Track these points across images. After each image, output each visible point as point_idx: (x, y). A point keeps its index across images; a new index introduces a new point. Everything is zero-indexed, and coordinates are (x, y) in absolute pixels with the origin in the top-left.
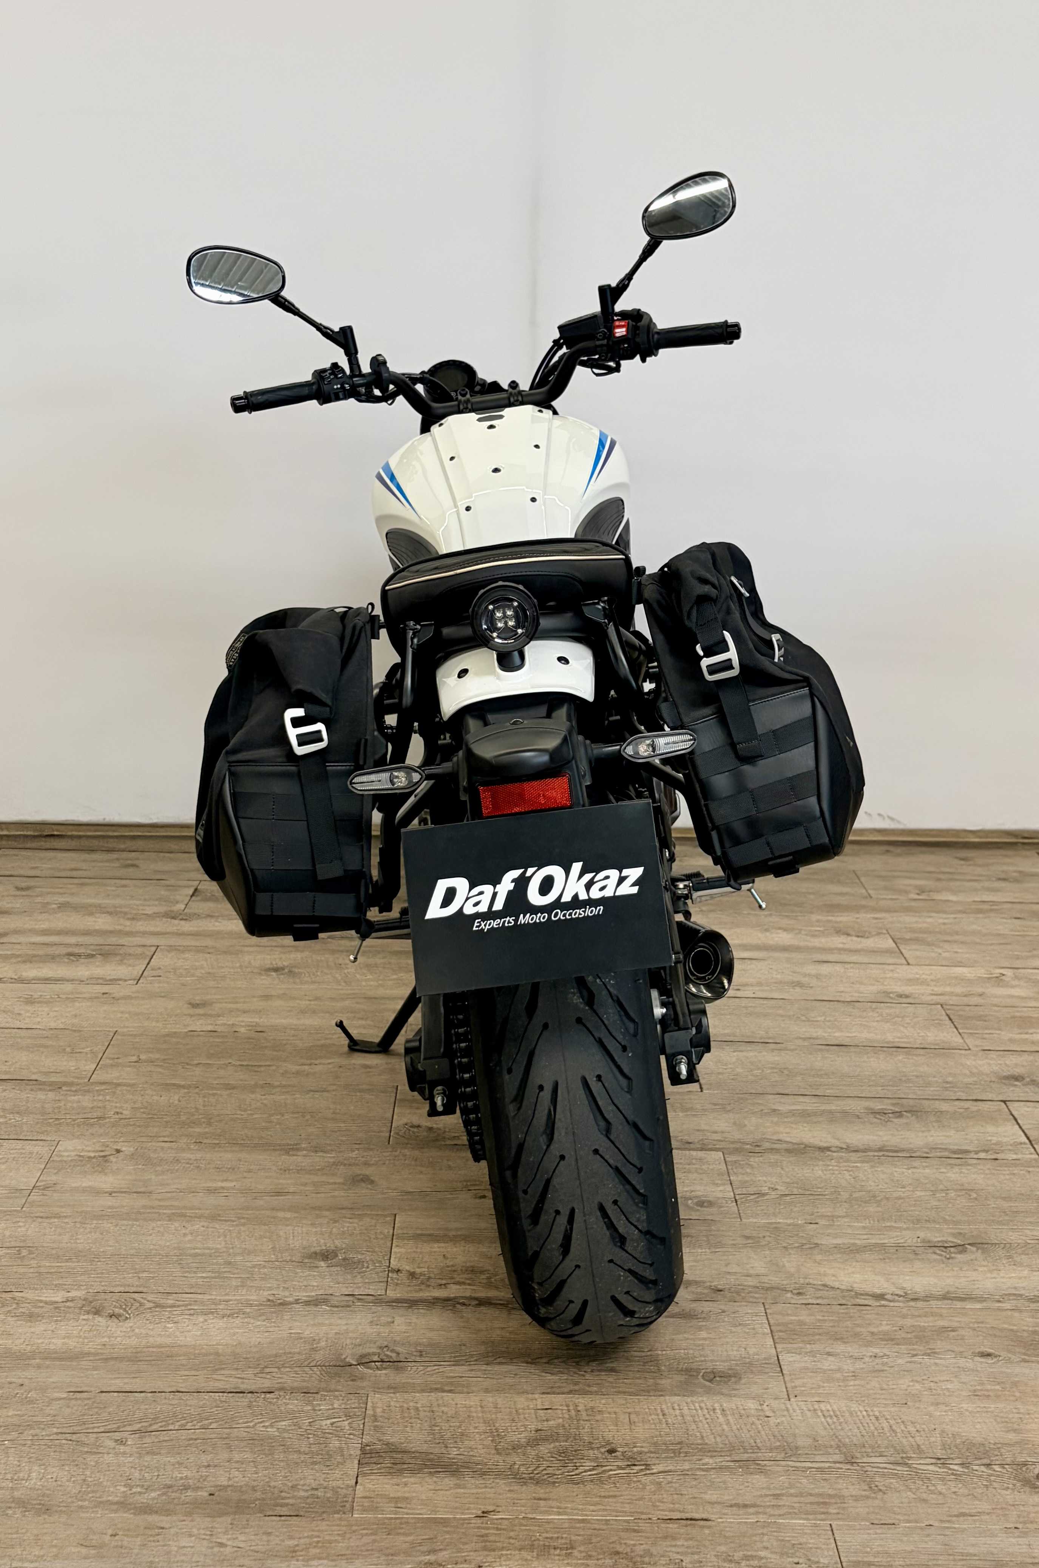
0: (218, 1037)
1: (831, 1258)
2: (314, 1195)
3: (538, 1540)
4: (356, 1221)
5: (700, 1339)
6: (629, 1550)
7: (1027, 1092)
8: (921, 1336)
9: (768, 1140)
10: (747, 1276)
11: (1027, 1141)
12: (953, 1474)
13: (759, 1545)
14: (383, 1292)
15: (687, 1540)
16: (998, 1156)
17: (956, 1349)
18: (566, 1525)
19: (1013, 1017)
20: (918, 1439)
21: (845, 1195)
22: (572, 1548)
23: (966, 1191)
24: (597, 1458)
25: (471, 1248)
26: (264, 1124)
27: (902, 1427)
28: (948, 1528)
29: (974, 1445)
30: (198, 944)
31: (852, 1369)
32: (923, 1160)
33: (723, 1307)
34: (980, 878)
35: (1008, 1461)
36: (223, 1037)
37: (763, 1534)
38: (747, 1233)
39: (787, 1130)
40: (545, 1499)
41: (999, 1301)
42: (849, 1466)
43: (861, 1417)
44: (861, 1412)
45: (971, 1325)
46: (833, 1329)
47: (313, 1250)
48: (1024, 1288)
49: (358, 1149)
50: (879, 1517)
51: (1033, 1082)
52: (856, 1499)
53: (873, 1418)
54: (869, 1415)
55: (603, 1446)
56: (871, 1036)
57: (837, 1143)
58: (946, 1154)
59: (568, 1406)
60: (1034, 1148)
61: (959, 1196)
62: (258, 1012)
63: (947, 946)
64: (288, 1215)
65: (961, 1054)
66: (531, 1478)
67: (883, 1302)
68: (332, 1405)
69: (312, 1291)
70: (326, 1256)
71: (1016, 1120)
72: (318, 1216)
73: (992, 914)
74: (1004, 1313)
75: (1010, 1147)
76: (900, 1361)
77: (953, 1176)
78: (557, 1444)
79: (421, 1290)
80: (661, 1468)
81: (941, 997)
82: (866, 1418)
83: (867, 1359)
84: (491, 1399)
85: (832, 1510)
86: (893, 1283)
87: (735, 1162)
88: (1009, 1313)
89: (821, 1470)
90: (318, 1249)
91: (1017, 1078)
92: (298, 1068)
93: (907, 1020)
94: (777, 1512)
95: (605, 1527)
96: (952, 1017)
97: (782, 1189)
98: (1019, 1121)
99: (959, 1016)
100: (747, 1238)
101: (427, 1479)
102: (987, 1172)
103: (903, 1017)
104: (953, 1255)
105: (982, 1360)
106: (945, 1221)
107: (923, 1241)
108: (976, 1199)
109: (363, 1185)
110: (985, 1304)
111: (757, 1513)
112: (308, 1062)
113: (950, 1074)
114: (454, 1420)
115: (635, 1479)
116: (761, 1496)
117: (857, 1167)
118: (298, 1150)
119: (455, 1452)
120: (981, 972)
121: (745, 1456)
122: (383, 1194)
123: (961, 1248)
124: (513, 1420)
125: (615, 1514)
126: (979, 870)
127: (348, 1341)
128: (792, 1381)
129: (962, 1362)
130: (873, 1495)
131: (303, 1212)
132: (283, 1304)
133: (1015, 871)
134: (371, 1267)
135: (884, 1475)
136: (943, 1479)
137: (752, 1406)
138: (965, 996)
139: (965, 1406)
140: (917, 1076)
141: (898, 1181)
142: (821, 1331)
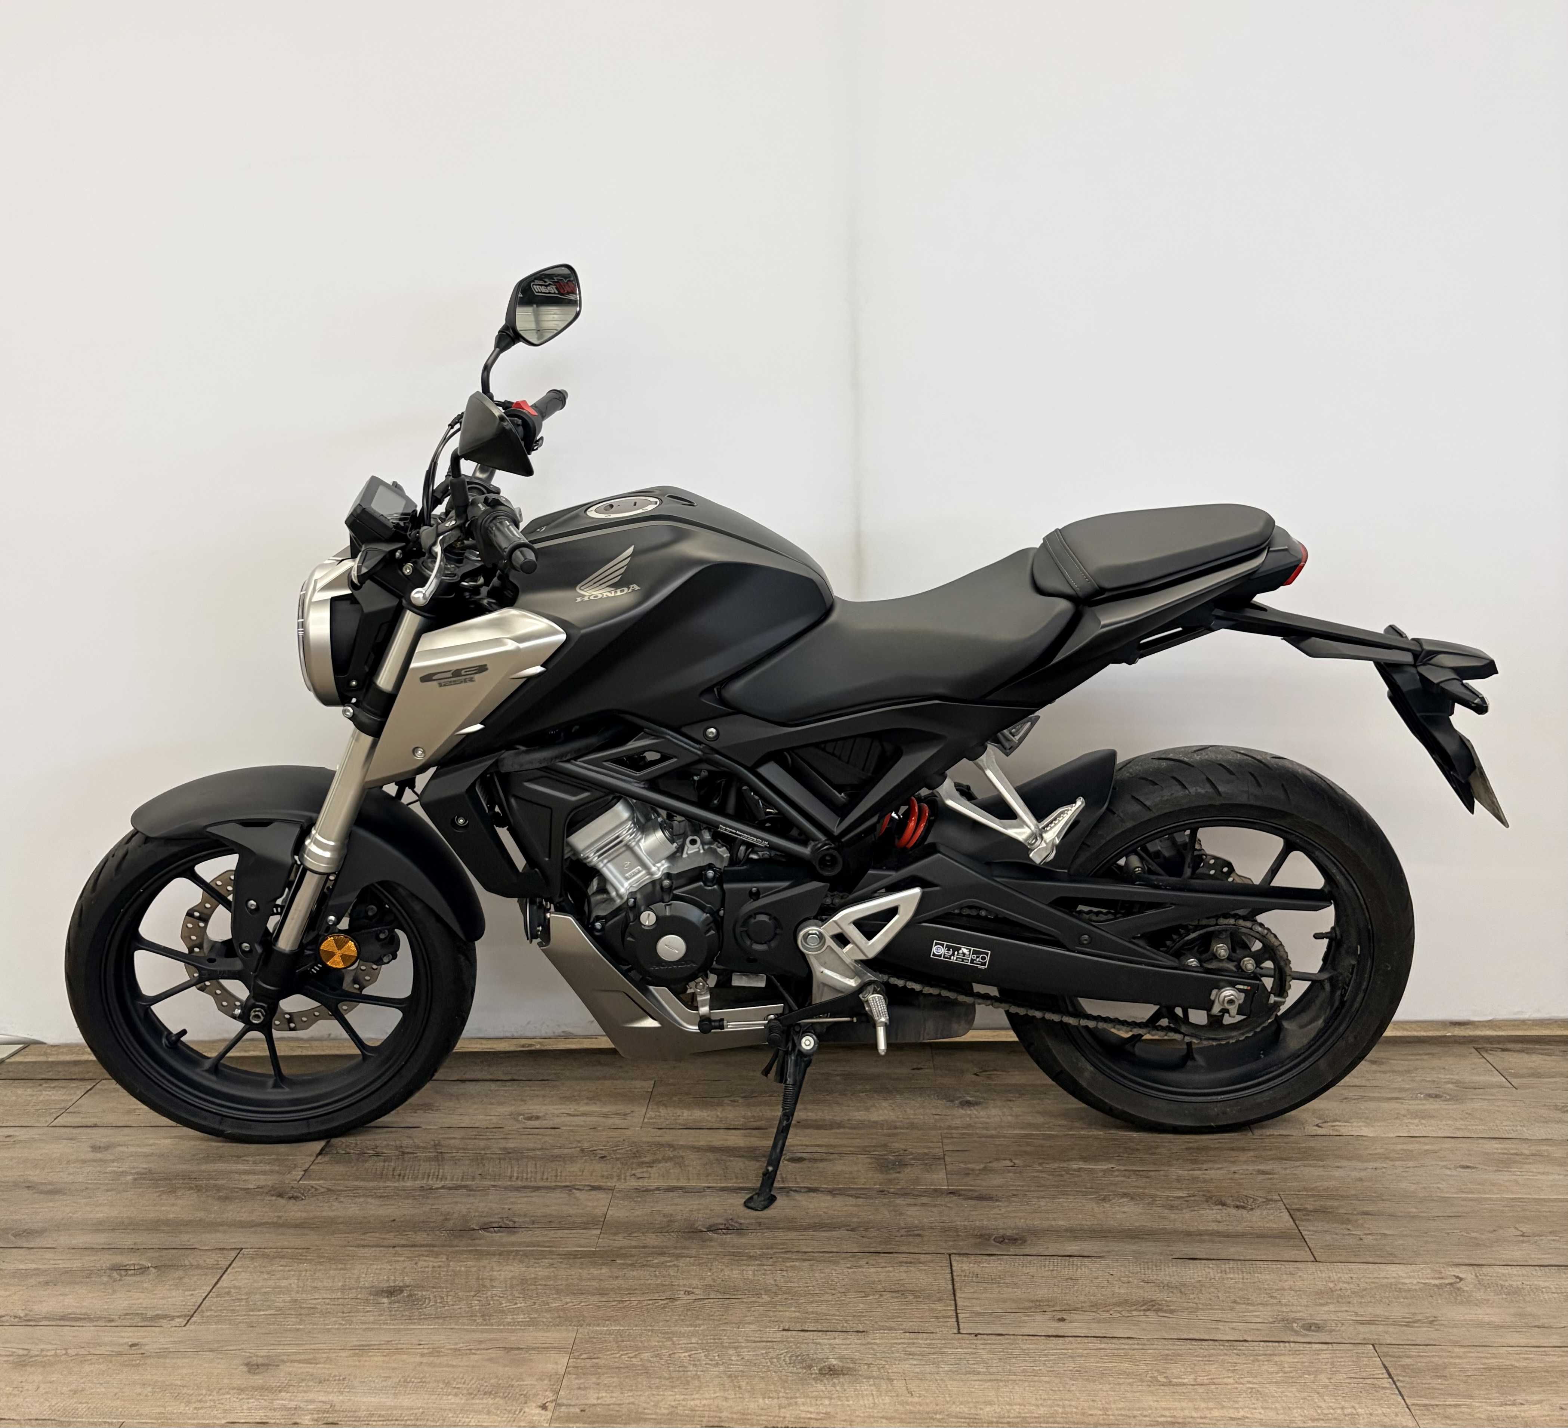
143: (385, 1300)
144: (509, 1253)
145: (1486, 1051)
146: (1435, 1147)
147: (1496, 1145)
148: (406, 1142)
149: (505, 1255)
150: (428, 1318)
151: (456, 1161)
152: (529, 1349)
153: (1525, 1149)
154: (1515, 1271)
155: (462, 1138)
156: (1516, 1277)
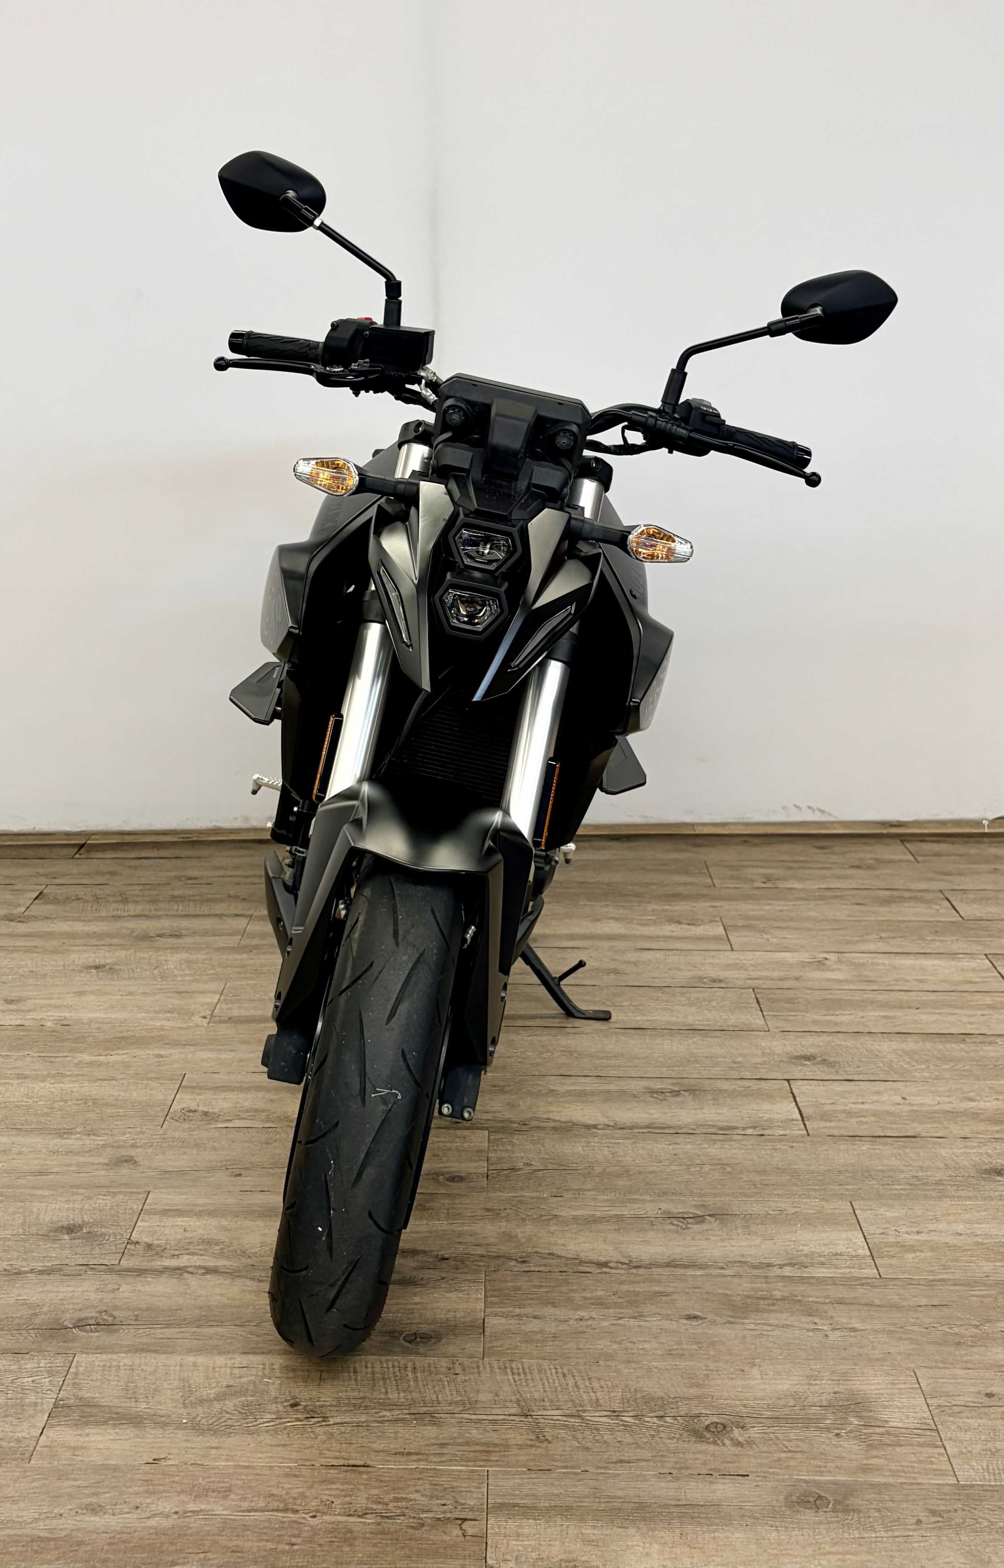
0: (23, 1030)
1: (566, 1228)
2: (76, 1175)
3: (200, 1484)
4: (109, 1198)
5: (412, 1304)
6: (284, 1492)
7: (815, 1072)
8: (634, 1300)
9: (538, 1119)
10: (477, 1245)
11: (799, 1117)
12: (623, 1425)
13: (412, 1489)
14: (117, 1262)
15: (343, 1484)
16: (766, 1132)
17: (664, 1312)
18: (230, 1471)
19: (824, 1000)
20: (599, 1394)
21: (598, 1170)
22: (230, 1491)
23: (721, 1165)
24: (278, 1411)
25: (214, 1222)
26: (46, 1110)
27: (587, 1383)
28: (602, 1473)
29: (653, 1399)
30: (29, 944)
31: (553, 1331)
32: (687, 1136)
33: (443, 1275)
34: (833, 866)
35: (683, 1413)
36: (28, 1030)
37: (419, 1479)
38: (489, 1205)
39: (560, 1109)
40: (217, 1448)
41: (723, 1268)
42: (523, 1419)
43: (549, 1375)
44: (550, 1369)
45: (687, 1290)
46: (549, 1295)
47: (61, 1224)
48: (751, 1256)
49: (130, 1133)
50: (539, 1464)
51: (824, 1062)
52: (520, 1447)
53: (561, 1376)
54: (557, 1373)
55: (286, 1401)
56: (675, 1019)
57: (606, 1121)
58: (713, 1130)
59: (263, 1364)
60: (805, 1125)
61: (714, 1170)
62: (69, 1007)
63: (778, 933)
64: (46, 1193)
65: (758, 1036)
66: (209, 1430)
67: (604, 1270)
68: (39, 1364)
69: (49, 1261)
70: (71, 1229)
71: (794, 1097)
72: (74, 1194)
73: (834, 901)
74: (724, 1279)
75: (780, 1124)
76: (605, 1324)
77: (713, 1151)
78: (243, 1399)
79: (153, 1260)
80: (338, 1420)
81: (757, 981)
82: (554, 1374)
83: (571, 1322)
84: (191, 1359)
85: (494, 1457)
86: (621, 1252)
87: (498, 1139)
88: (729, 1279)
89: (494, 1422)
90: (65, 1224)
91: (808, 1058)
92: (94, 1058)
93: (714, 1004)
94: (439, 1459)
95: (268, 1472)
96: (760, 1000)
97: (537, 1165)
98: (797, 1099)
99: (768, 999)
100: (488, 1210)
101: (109, 1430)
102: (749, 1147)
103: (713, 1000)
104: (690, 1226)
105: (688, 1322)
106: (692, 1194)
107: (665, 1212)
108: (729, 1173)
109: (125, 1164)
110: (707, 1271)
111: (419, 1460)
112: (105, 1053)
113: (741, 1055)
114: (150, 1377)
115: (310, 1430)
116: (428, 1445)
117: (619, 1143)
118: (71, 1133)
119: (144, 1405)
120: (804, 956)
121: (425, 1409)
122: (143, 1173)
123: (700, 1219)
124: (208, 1377)
125: (280, 1460)
126: (834, 858)
127: (71, 1307)
128: (491, 1342)
129: (666, 1324)
130: (538, 1444)
131: (60, 1190)
132: (19, 1273)
133: (872, 859)
134: (111, 1239)
135: (554, 1426)
136: (612, 1430)
137: (444, 1365)
138: (781, 980)
139: (656, 1364)
140: (707, 1057)
141: (656, 1156)
142: (533, 1296)
143: (94, 971)
144: (178, 948)
145: (908, 841)
146: (843, 894)
147: (887, 893)
148: (98, 892)
149: (174, 949)
150: (123, 979)
151: (136, 902)
152: (193, 992)
153: (907, 894)
154: (866, 955)
155: (140, 890)
156: (864, 958)
